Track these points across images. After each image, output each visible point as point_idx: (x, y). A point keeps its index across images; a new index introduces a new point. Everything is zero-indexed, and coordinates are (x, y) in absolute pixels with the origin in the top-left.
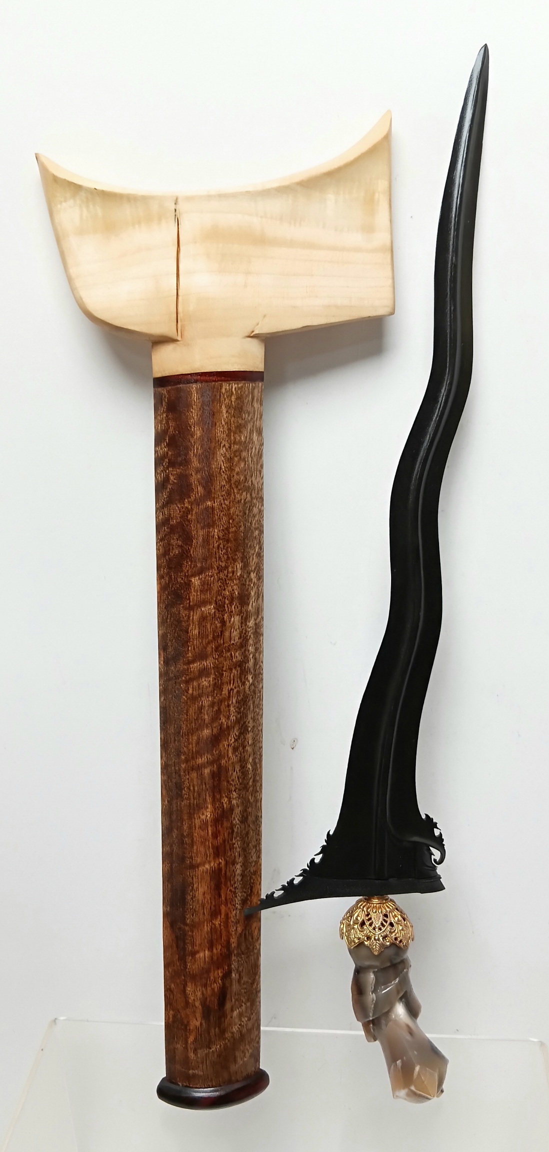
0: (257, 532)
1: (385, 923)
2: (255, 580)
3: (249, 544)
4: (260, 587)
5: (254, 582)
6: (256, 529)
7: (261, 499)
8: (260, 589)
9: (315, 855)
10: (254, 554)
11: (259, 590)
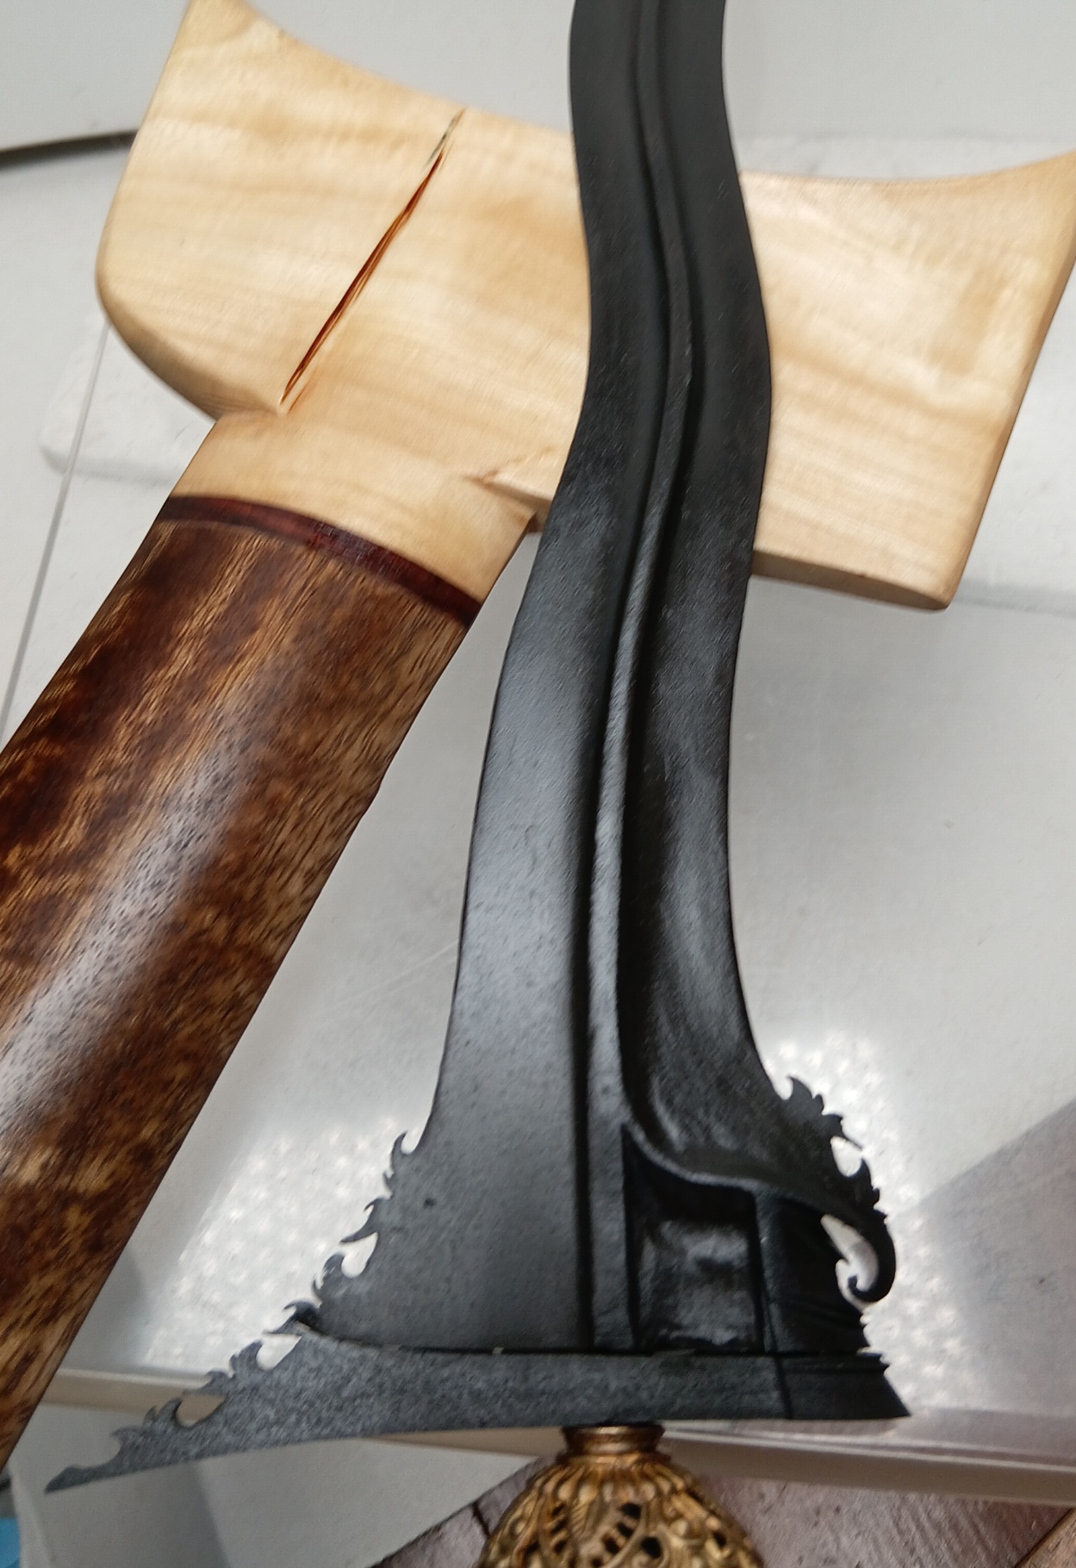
0: (181, 1071)
1: (621, 1541)
2: (73, 1241)
3: (130, 1094)
4: (82, 1278)
5: (67, 1248)
6: (186, 1056)
7: (264, 970)
8: (79, 1290)
9: (346, 1241)
10: (126, 1141)
11: (68, 1290)
